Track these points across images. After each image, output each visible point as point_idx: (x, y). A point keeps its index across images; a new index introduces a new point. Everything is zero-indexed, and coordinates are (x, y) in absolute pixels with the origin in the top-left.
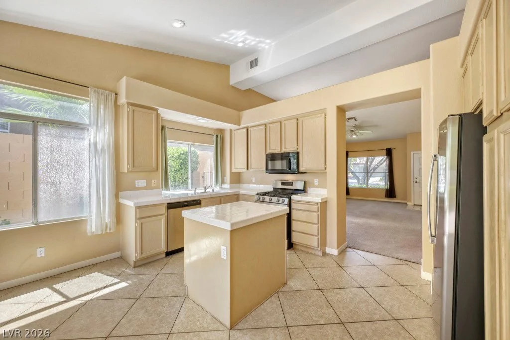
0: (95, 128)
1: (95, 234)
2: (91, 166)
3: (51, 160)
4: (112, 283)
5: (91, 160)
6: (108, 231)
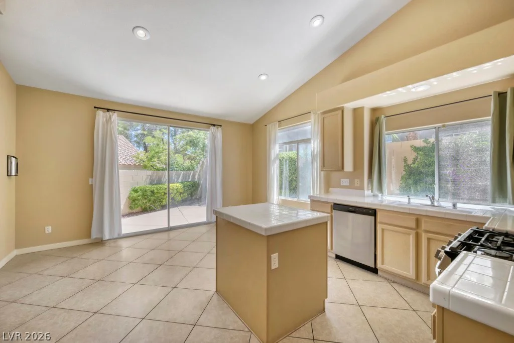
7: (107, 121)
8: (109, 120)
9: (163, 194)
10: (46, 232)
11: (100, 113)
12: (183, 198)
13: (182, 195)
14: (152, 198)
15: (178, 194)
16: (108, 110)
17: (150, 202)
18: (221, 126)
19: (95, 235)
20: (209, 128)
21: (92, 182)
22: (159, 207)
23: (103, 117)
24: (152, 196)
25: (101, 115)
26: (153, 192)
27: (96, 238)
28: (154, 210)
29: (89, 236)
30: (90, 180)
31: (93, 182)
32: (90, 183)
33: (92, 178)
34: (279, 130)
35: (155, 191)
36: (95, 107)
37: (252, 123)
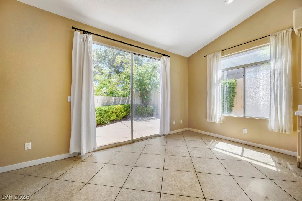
0: (274, 60)
1: (274, 131)
2: (271, 86)
3: (251, 85)
4: (269, 163)
5: (271, 82)
6: (283, 132)
7: (84, 42)
8: (85, 41)
9: (112, 112)
10: (26, 149)
11: (78, 33)
12: (124, 115)
13: (123, 113)
14: (105, 115)
15: (121, 112)
16: (85, 32)
17: (103, 119)
18: (169, 56)
19: (73, 150)
20: (161, 57)
21: (70, 99)
22: (109, 122)
23: (80, 38)
24: (105, 114)
25: (78, 36)
26: (105, 111)
27: (74, 153)
28: (106, 123)
29: (68, 151)
30: (69, 97)
31: (72, 98)
32: (69, 100)
33: (70, 95)
34: (222, 58)
35: (107, 110)
36: (73, 28)
37: (188, 56)
